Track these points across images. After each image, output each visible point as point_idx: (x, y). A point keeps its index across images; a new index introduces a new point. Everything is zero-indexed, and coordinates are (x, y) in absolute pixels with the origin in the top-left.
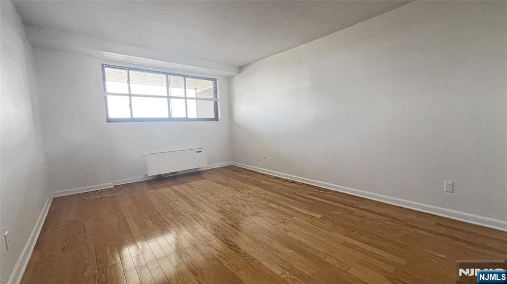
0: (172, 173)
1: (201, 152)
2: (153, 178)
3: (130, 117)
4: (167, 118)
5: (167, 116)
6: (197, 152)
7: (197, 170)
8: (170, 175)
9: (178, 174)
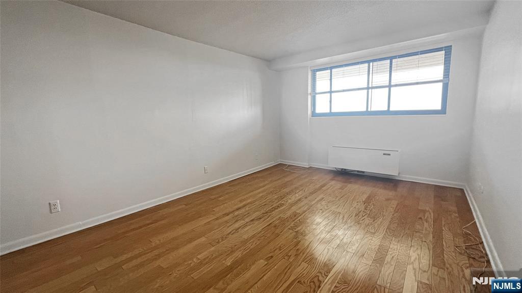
0: (358, 171)
1: (389, 155)
2: (335, 169)
3: (329, 111)
4: (365, 111)
5: (364, 109)
6: (384, 154)
7: (391, 177)
8: (356, 173)
9: (365, 174)
